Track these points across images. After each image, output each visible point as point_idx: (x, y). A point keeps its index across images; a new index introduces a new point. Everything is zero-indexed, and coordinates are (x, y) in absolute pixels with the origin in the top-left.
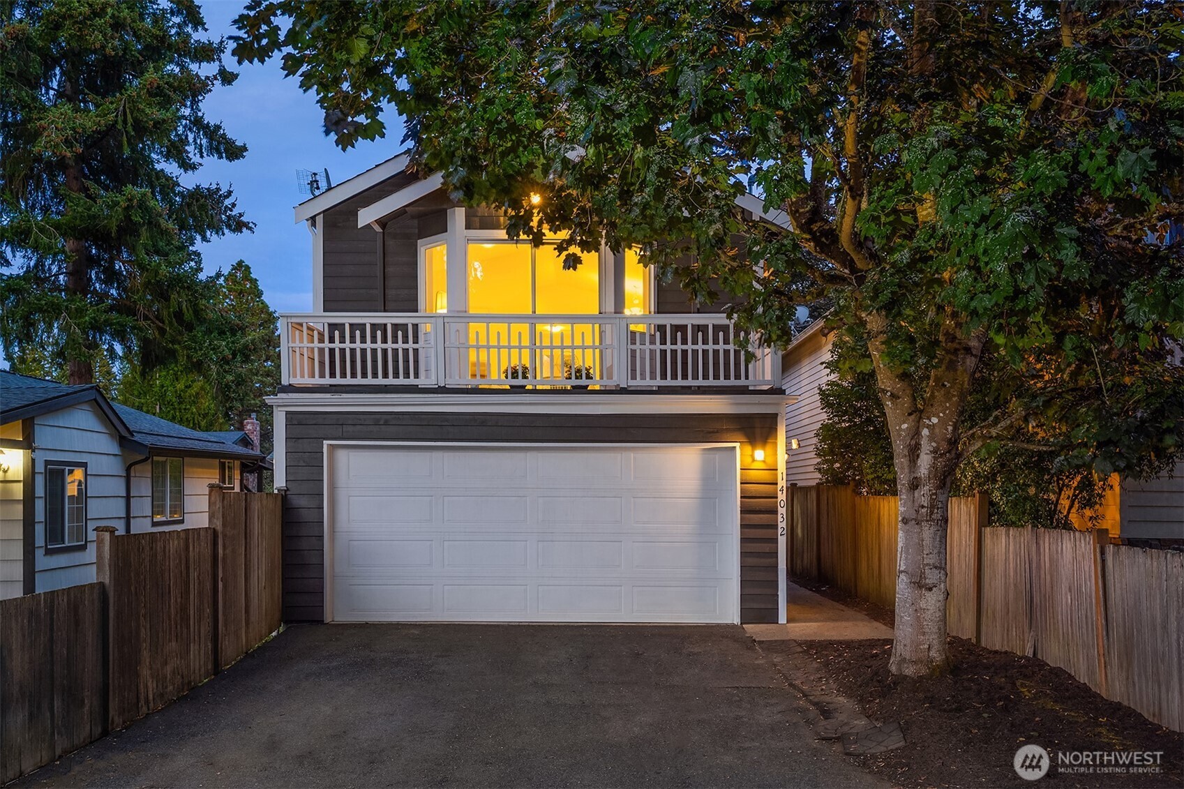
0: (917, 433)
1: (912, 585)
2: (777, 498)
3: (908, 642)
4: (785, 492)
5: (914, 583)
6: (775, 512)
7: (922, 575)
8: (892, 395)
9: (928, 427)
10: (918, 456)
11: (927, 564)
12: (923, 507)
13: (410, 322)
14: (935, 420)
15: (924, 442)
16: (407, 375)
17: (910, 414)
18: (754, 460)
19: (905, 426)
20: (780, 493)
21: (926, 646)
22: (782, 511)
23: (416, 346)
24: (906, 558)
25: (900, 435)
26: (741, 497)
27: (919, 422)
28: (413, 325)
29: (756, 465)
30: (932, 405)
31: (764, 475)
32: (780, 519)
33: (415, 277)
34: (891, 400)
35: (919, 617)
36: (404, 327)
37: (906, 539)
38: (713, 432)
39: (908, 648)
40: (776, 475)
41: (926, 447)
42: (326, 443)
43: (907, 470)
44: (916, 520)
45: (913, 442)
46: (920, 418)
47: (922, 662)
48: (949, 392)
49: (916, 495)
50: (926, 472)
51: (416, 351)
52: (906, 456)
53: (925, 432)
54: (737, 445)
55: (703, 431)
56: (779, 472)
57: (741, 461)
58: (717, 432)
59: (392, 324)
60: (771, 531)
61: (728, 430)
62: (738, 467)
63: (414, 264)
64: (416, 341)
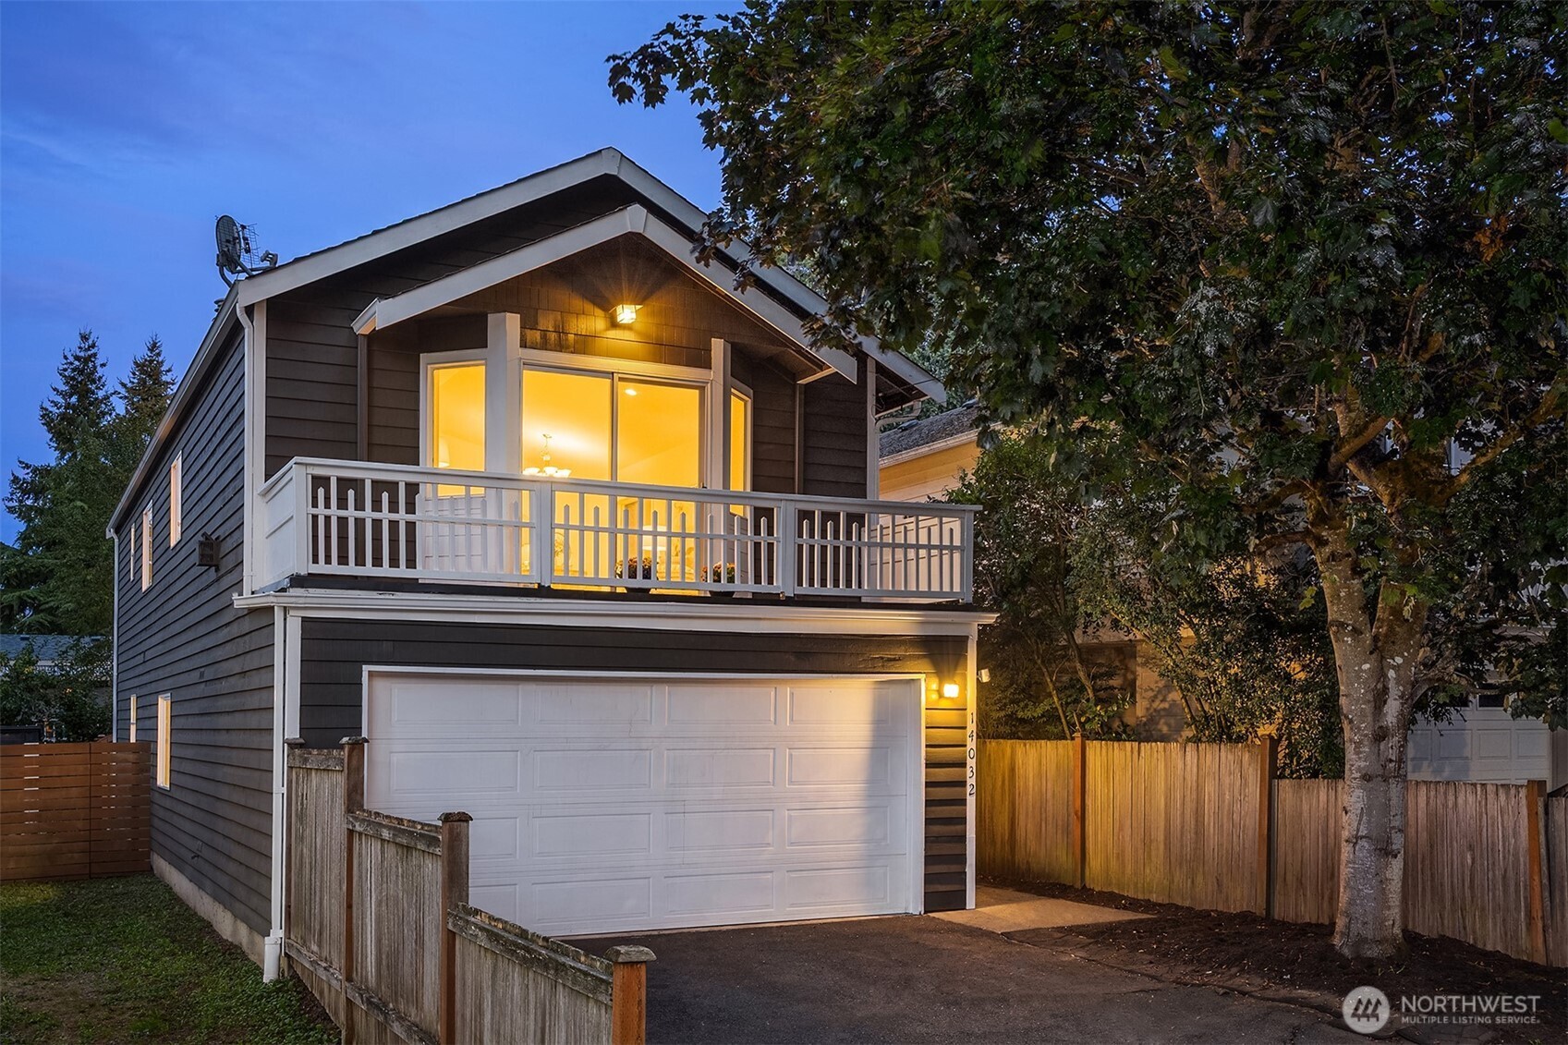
0: (1381, 674)
1: (1378, 852)
2: (965, 746)
3: (1370, 918)
4: (975, 738)
5: (1380, 850)
6: (963, 765)
7: (1389, 841)
8: (1354, 630)
9: (1393, 667)
10: (1385, 702)
11: (1394, 828)
12: (1391, 761)
13: (402, 479)
14: (1399, 660)
15: (1391, 685)
16: (394, 562)
17: (1371, 653)
18: (941, 696)
19: (1366, 666)
20: (969, 739)
21: (1391, 922)
22: (971, 763)
23: (410, 517)
24: (1369, 822)
25: (1360, 677)
26: (927, 746)
27: (1381, 662)
28: (407, 484)
29: (944, 704)
30: (1393, 642)
31: (952, 718)
32: (969, 774)
33: (415, 412)
34: (1352, 636)
35: (1384, 889)
36: (392, 487)
37: (1368, 798)
38: (894, 660)
39: (1370, 926)
40: (965, 716)
41: (1394, 691)
42: (366, 668)
43: (1370, 719)
44: (1382, 777)
45: (1380, 686)
46: (1382, 657)
47: (1387, 941)
48: (1412, 628)
49: (1382, 747)
50: (1395, 720)
51: (411, 526)
52: (1369, 702)
53: (1391, 674)
54: (922, 677)
55: (882, 658)
56: (969, 712)
57: (927, 698)
58: (899, 660)
59: (373, 482)
60: (958, 789)
61: (912, 657)
62: (923, 705)
63: (414, 392)
64: (411, 508)
